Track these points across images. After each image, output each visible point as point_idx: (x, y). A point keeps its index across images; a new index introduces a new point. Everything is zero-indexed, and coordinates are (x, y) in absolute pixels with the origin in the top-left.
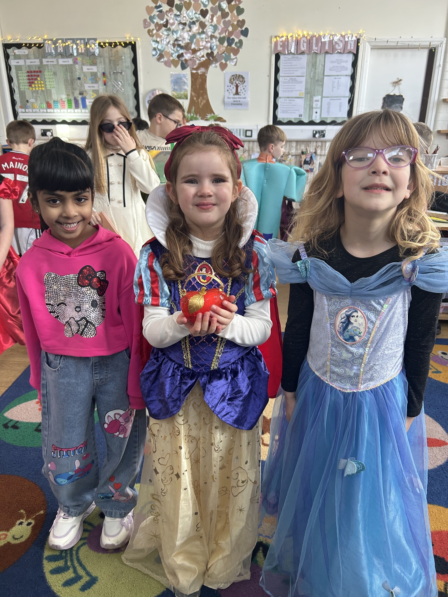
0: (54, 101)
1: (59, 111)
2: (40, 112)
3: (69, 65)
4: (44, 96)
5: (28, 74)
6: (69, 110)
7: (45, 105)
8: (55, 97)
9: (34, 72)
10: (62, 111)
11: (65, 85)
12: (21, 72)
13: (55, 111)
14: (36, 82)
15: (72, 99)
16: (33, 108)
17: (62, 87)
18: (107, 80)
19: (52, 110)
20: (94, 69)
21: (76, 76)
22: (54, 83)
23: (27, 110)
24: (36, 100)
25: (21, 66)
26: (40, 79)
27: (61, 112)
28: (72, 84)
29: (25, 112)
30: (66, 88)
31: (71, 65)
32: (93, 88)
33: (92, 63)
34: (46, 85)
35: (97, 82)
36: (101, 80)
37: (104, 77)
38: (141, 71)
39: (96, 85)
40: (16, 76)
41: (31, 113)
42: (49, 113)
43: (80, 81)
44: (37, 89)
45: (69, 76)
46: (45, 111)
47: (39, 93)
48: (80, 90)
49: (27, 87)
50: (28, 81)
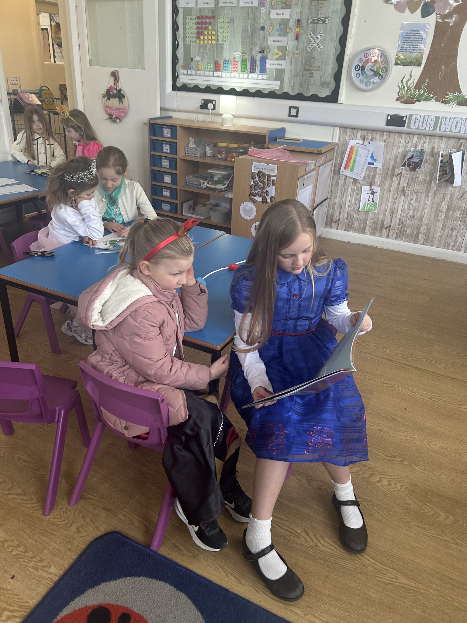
0: (225, 61)
1: (228, 75)
2: (204, 75)
3: (252, 7)
4: (214, 52)
5: (198, 20)
6: (242, 75)
7: (212, 66)
8: (226, 55)
9: (206, 17)
10: (233, 75)
11: (243, 38)
12: (189, 17)
13: (224, 74)
14: (206, 33)
15: (249, 58)
16: (197, 69)
17: (238, 39)
18: (301, 31)
19: (219, 74)
20: (286, 14)
21: (260, 25)
22: (229, 34)
23: (189, 72)
24: (202, 59)
25: (191, 8)
26: (212, 27)
27: (230, 77)
28: (252, 36)
29: (187, 74)
30: (243, 42)
31: (255, 7)
32: (279, 44)
33: (285, 5)
34: (218, 37)
35: (286, 34)
36: (293, 31)
37: (297, 27)
38: (356, 17)
39: (283, 39)
40: (182, 24)
41: (194, 75)
42: (216, 77)
43: (264, 32)
44: (206, 42)
45: (249, 24)
46: (211, 73)
47: (208, 48)
48: (261, 45)
49: (195, 39)
50: (197, 31)
